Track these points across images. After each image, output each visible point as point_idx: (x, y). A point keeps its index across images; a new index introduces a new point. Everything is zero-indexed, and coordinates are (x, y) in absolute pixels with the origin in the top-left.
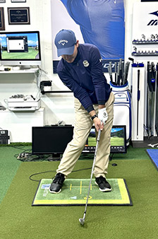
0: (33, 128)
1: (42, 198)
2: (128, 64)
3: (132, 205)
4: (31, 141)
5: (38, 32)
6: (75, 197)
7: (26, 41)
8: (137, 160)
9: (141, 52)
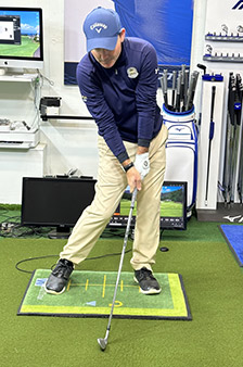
0: (24, 178)
1: (34, 302)
2: (196, 75)
3: (191, 320)
4: (19, 202)
5: (40, 10)
6: (94, 303)
7: (18, 24)
8: (203, 242)
9: (219, 55)
